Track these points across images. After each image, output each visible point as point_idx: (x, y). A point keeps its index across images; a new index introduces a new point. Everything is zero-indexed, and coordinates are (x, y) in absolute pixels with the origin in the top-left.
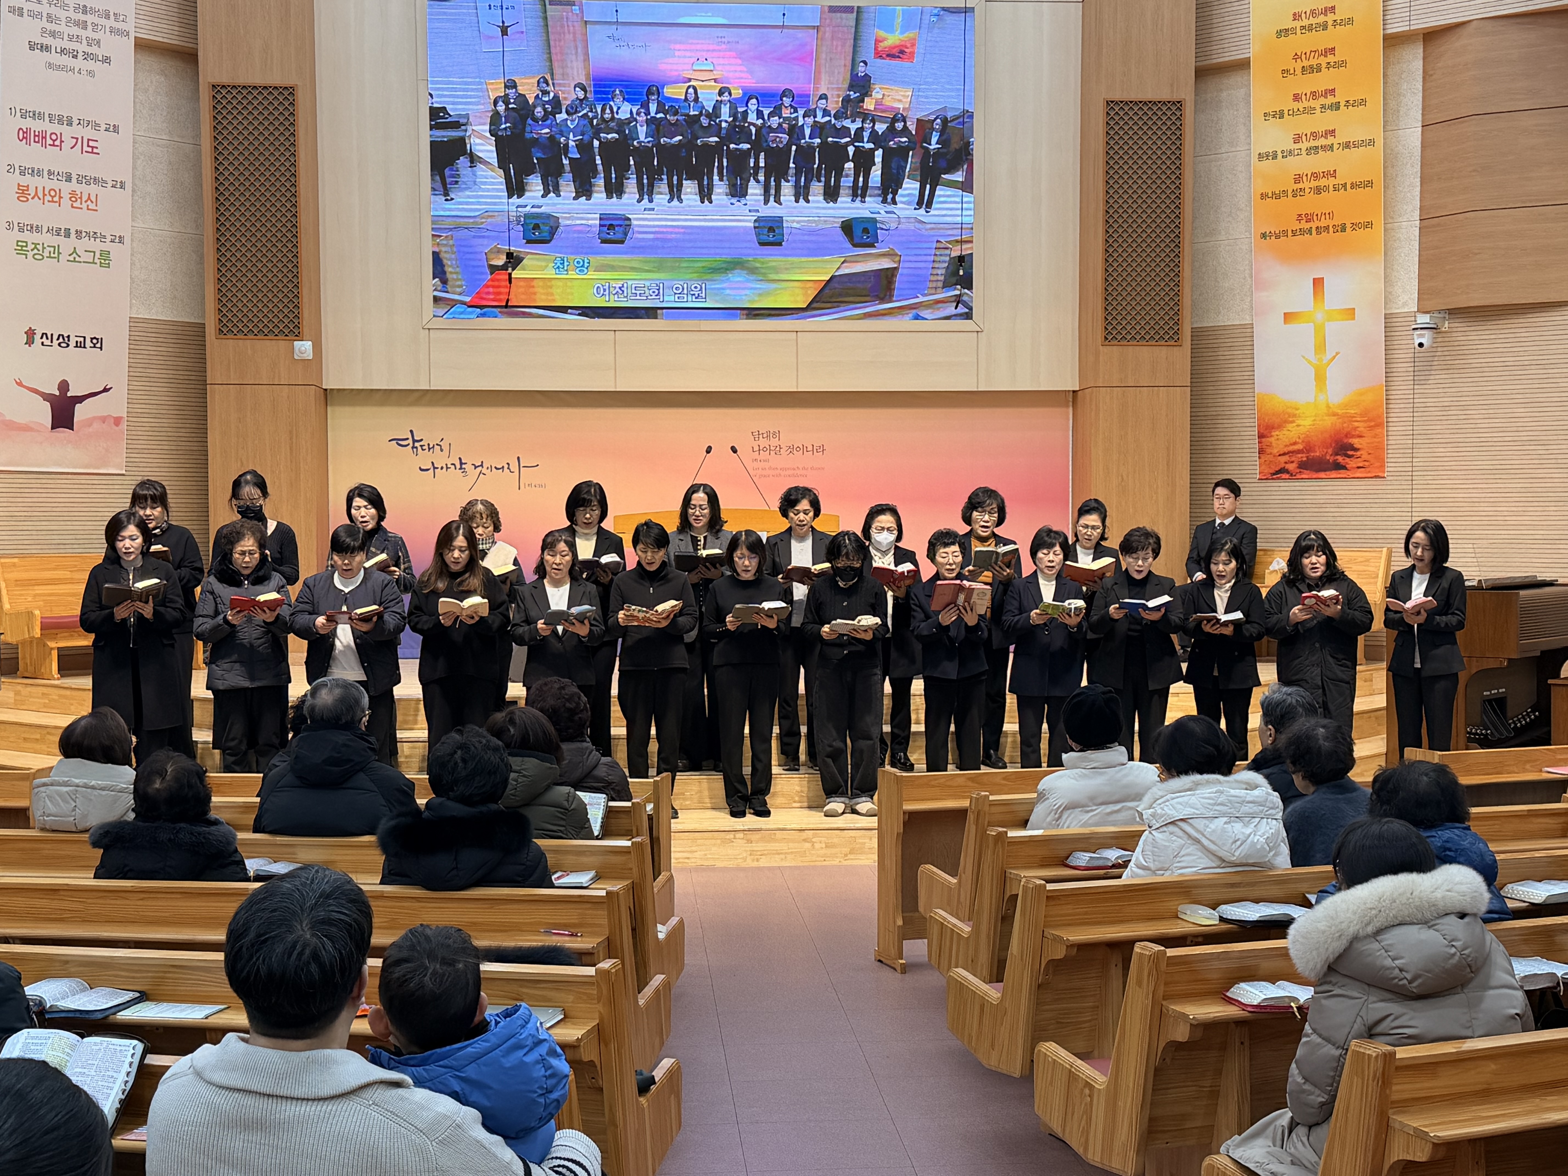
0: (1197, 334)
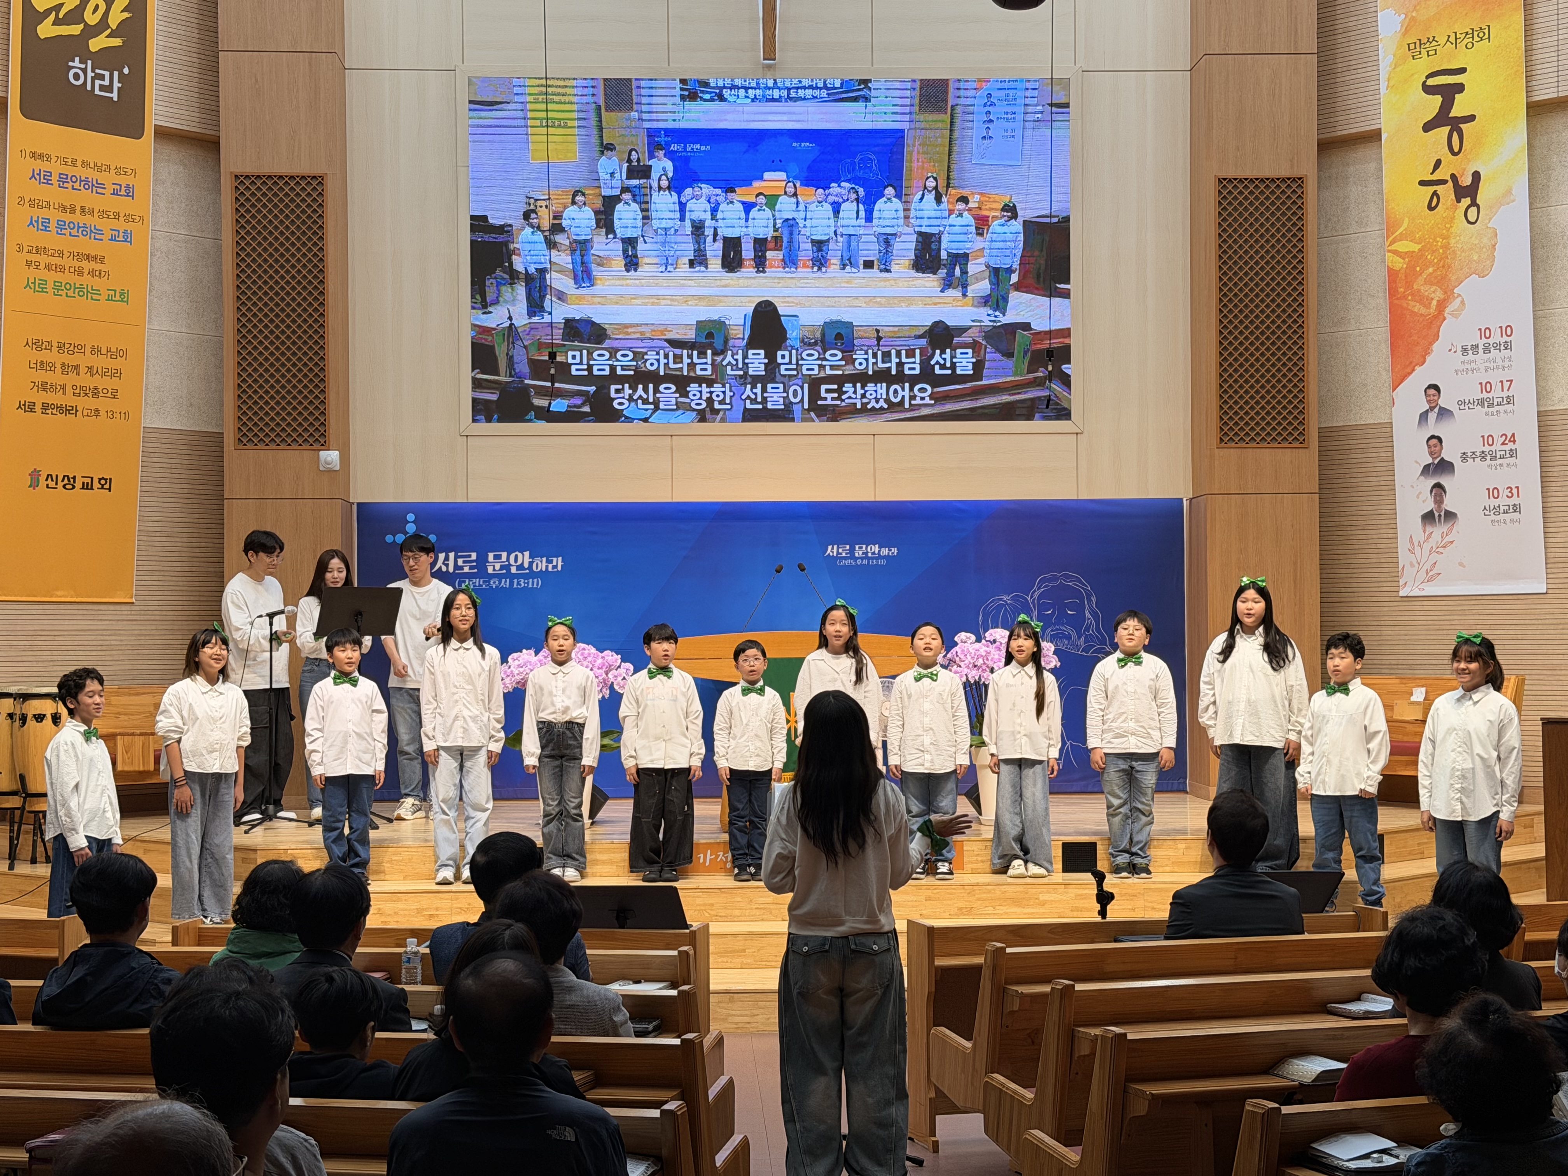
0: (1326, 434)
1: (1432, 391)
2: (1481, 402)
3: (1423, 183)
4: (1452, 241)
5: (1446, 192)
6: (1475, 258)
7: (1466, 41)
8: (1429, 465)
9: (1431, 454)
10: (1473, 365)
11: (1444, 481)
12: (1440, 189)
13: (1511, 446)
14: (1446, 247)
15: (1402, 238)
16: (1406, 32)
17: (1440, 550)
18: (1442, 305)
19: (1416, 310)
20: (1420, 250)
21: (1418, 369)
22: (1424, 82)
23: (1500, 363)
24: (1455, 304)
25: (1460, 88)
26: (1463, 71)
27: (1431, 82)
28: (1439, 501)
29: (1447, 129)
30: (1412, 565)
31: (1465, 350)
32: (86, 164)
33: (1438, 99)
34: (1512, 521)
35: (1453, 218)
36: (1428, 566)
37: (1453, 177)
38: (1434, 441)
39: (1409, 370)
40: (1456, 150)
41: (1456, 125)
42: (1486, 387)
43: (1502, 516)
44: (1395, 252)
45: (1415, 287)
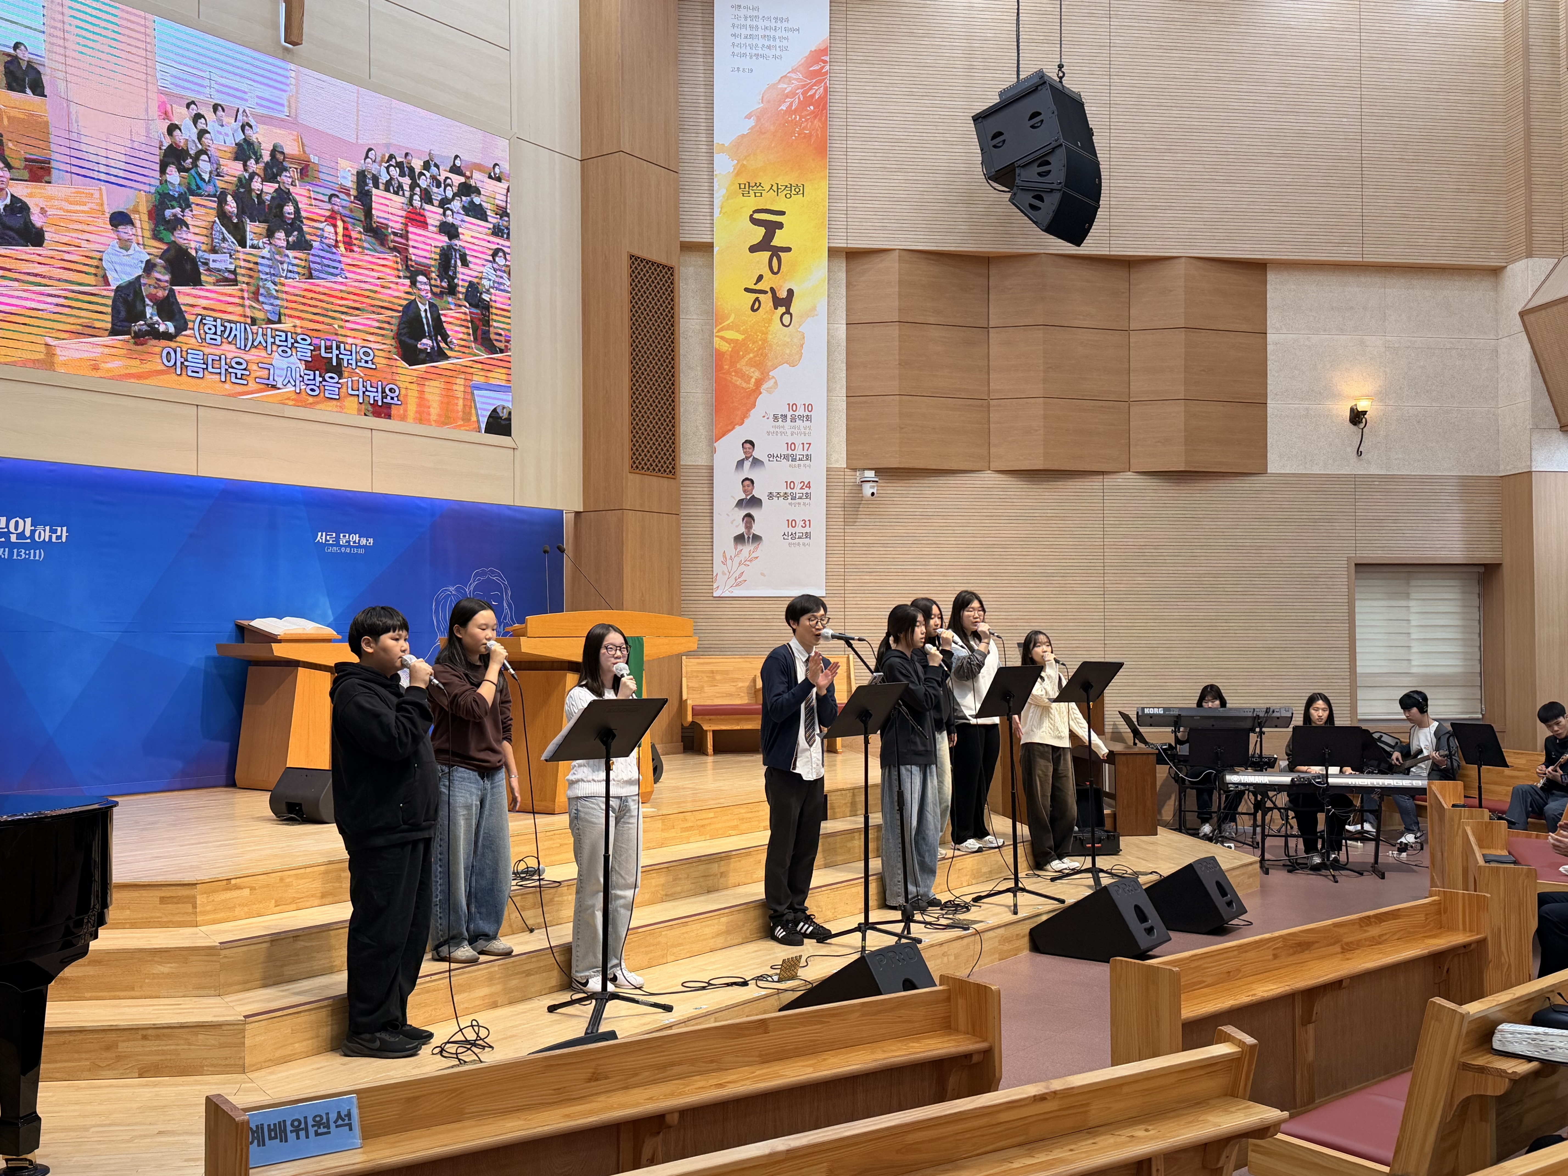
1: (748, 445)
2: (786, 457)
3: (747, 290)
4: (770, 337)
5: (766, 300)
6: (788, 352)
7: (785, 192)
8: (742, 500)
9: (745, 491)
10: (782, 430)
11: (754, 512)
12: (762, 297)
13: (807, 490)
14: (765, 340)
15: (728, 328)
16: (738, 174)
17: (748, 563)
18: (759, 383)
19: (738, 383)
20: (743, 340)
21: (738, 428)
22: (751, 216)
23: (803, 430)
24: (770, 384)
25: (780, 226)
26: (782, 213)
27: (756, 216)
28: (749, 527)
29: (768, 254)
30: (724, 573)
31: (776, 418)
33: (761, 231)
34: (804, 544)
35: (770, 321)
36: (737, 574)
37: (772, 289)
38: (747, 482)
39: (730, 428)
40: (776, 270)
41: (776, 252)
42: (791, 446)
43: (797, 541)
44: (722, 338)
45: (738, 366)
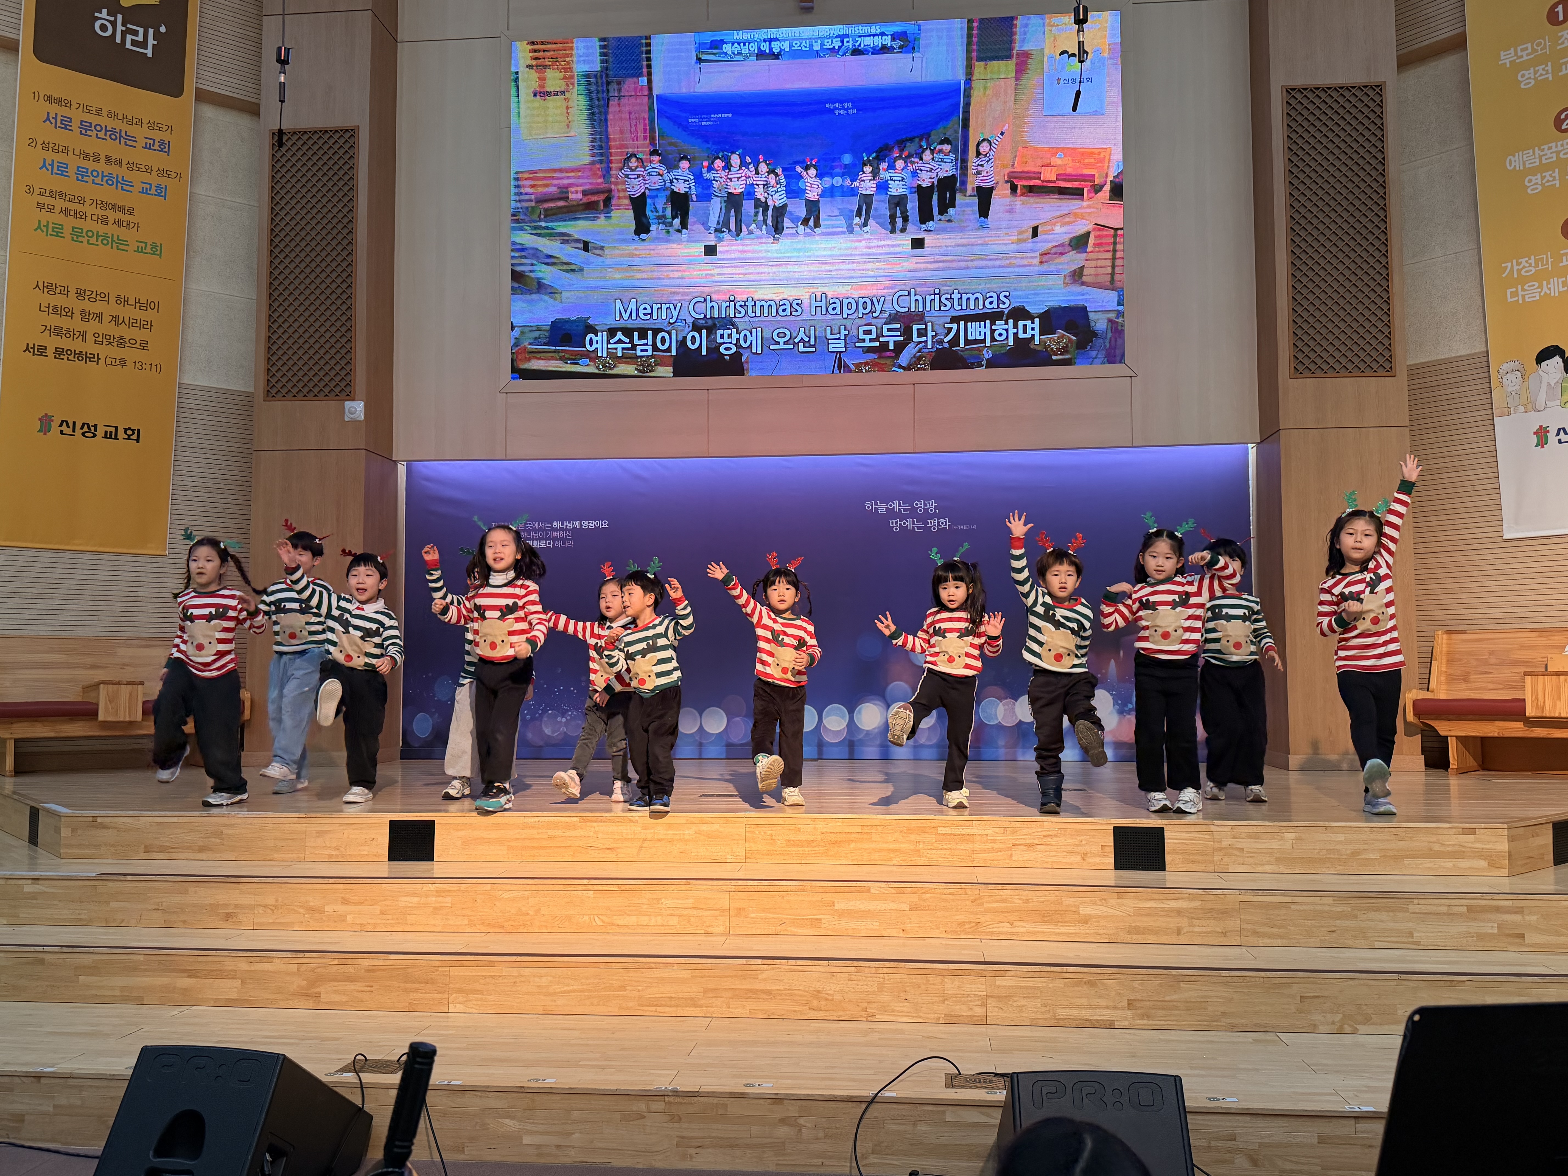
32: (112, 115)
